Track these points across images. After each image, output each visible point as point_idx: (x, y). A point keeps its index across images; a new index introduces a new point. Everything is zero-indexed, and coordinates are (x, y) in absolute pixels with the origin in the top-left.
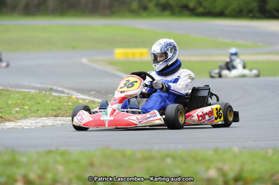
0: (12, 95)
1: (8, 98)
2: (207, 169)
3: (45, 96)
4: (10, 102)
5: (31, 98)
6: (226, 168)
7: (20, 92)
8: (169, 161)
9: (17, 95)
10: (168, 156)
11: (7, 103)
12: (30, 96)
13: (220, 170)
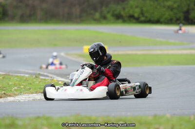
0: (12, 79)
1: (9, 80)
3: (35, 79)
4: (10, 83)
5: (25, 80)
7: (17, 76)
9: (16, 78)
11: (8, 84)
12: (25, 79)
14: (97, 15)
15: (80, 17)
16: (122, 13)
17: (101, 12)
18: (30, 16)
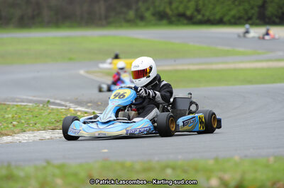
0: (9, 109)
1: (5, 112)
2: (208, 179)
3: (42, 109)
4: (7, 116)
6: (227, 177)
7: (17, 106)
8: (169, 171)
9: (15, 109)
10: (167, 166)
11: (4, 117)
12: (28, 109)
13: (221, 179)
14: (131, 14)
15: (107, 17)
16: (168, 10)
17: (137, 10)
18: (33, 18)
